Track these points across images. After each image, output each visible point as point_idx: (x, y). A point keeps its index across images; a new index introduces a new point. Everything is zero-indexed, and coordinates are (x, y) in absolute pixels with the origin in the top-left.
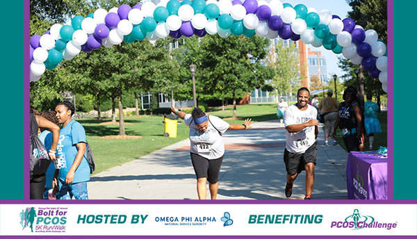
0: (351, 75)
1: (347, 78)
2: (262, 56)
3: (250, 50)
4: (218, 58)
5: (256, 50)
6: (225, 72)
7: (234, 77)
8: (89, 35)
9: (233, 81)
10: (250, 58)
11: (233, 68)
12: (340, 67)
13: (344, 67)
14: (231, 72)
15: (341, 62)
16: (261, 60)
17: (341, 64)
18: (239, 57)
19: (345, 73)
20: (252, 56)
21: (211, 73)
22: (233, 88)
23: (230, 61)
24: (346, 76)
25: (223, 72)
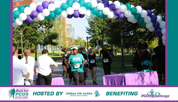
0: (93, 37)
1: (91, 39)
2: (51, 27)
3: (45, 24)
4: (28, 28)
5: (48, 23)
6: (32, 35)
7: (37, 37)
8: (27, 16)
9: (36, 40)
10: (45, 28)
11: (36, 33)
12: (87, 32)
13: (89, 33)
14: (34, 35)
15: (88, 30)
16: (50, 29)
17: (88, 31)
18: (39, 27)
19: (90, 36)
20: (45, 27)
21: (24, 36)
22: (36, 44)
23: (34, 29)
24: (90, 37)
25: (30, 35)
